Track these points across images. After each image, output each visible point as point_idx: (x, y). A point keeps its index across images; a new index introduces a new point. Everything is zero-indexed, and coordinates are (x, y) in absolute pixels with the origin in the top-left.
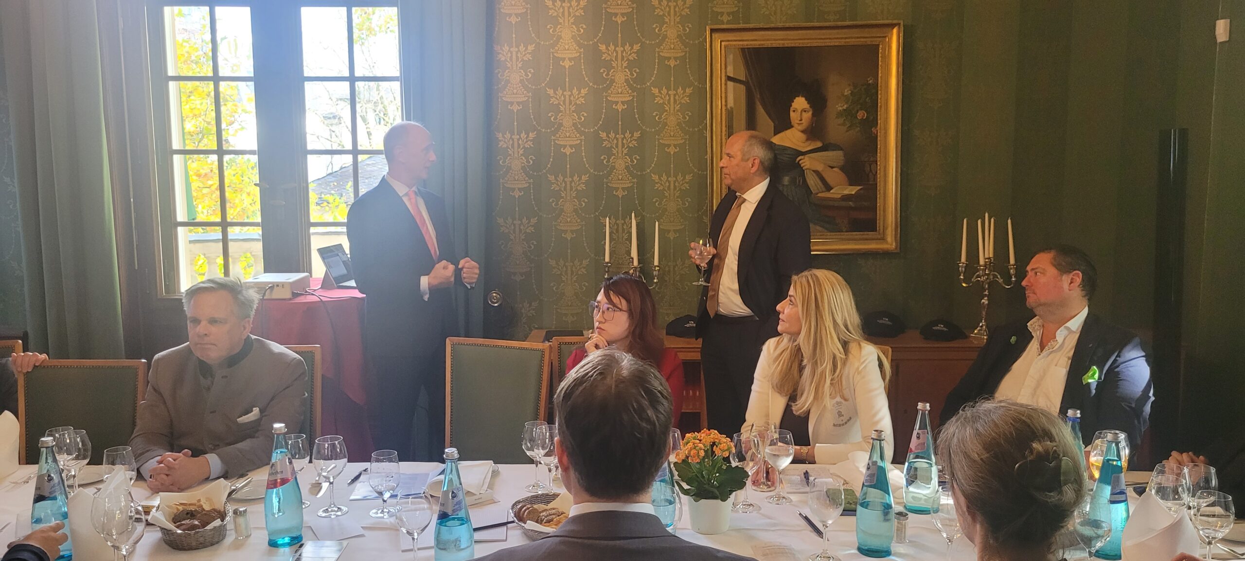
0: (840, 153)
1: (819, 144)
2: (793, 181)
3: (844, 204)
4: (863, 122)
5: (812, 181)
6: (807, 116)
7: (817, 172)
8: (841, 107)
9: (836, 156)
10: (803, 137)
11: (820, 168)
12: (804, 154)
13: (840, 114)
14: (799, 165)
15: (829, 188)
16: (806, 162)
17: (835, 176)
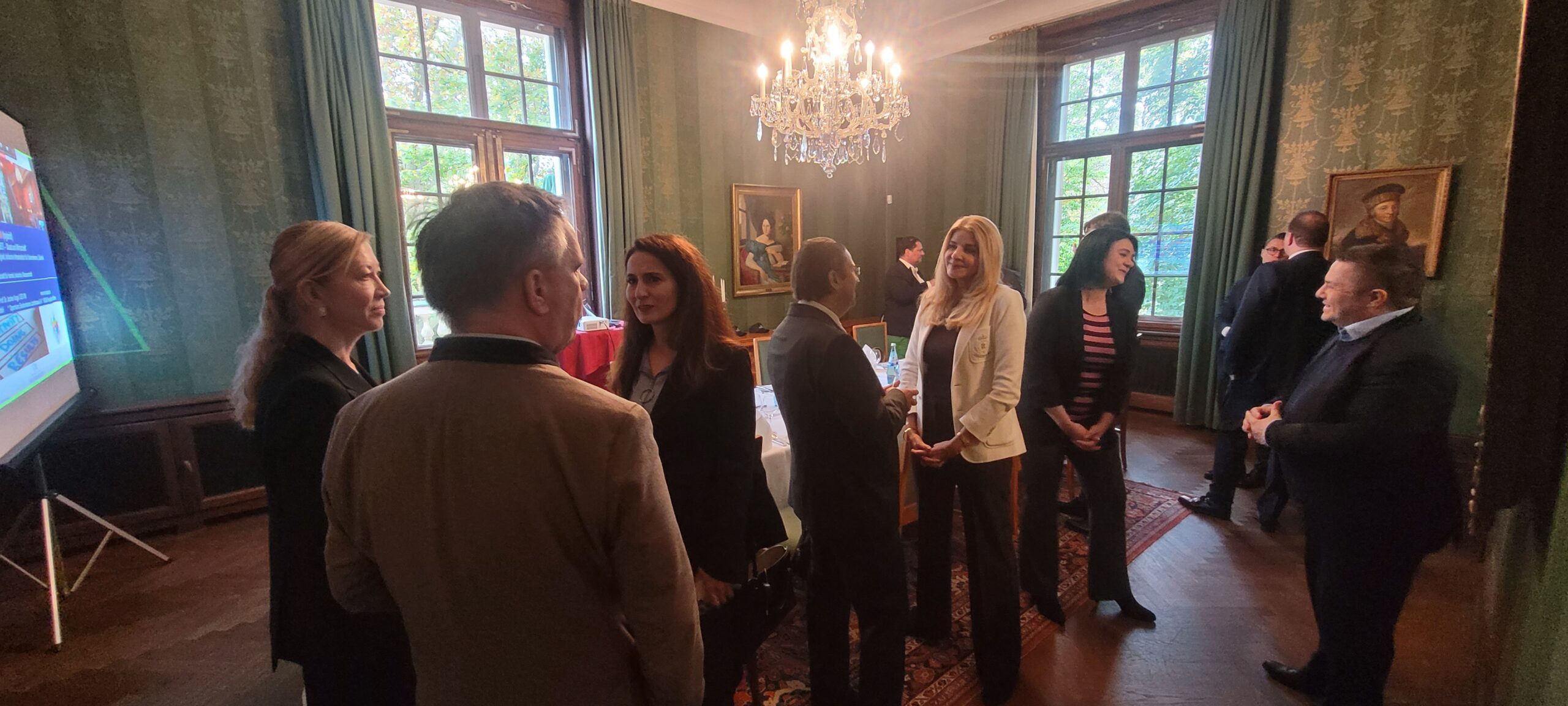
0: (780, 246)
1: (773, 242)
2: (764, 260)
3: (783, 269)
4: (788, 231)
5: (771, 259)
6: (769, 228)
7: (773, 255)
8: (781, 225)
9: (779, 247)
10: (767, 238)
11: (774, 253)
12: (768, 246)
13: (780, 228)
14: (766, 252)
15: (777, 262)
16: (769, 250)
17: (779, 257)
